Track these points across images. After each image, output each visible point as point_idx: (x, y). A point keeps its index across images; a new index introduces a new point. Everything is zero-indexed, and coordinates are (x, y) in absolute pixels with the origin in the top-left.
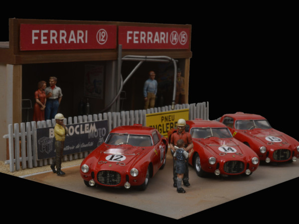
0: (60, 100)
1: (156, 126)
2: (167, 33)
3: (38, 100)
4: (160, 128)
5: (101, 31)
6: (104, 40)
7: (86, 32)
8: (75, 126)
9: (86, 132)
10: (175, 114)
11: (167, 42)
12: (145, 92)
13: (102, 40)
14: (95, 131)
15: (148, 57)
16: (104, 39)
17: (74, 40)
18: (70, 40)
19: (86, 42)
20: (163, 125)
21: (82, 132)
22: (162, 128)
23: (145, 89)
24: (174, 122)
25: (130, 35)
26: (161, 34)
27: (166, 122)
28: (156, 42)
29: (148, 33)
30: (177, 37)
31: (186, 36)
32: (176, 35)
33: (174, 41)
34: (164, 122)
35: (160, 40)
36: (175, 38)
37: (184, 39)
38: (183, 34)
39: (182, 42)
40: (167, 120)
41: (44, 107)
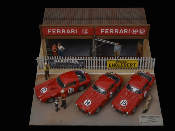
0: (63, 50)
1: (114, 64)
2: (129, 30)
5: (85, 30)
7: (76, 30)
8: (67, 60)
9: (73, 62)
10: (128, 61)
11: (129, 33)
12: (114, 49)
14: (78, 62)
17: (70, 32)
18: (67, 32)
19: (76, 33)
21: (70, 62)
23: (114, 48)
24: (127, 64)
25: (103, 30)
26: (125, 30)
27: (121, 63)
28: (121, 33)
29: (115, 30)
30: (137, 31)
31: (144, 31)
32: (136, 30)
33: (135, 33)
34: (120, 63)
35: (124, 32)
36: (135, 31)
37: (142, 32)
38: (141, 30)
39: (141, 33)
40: (122, 62)
41: (55, 52)
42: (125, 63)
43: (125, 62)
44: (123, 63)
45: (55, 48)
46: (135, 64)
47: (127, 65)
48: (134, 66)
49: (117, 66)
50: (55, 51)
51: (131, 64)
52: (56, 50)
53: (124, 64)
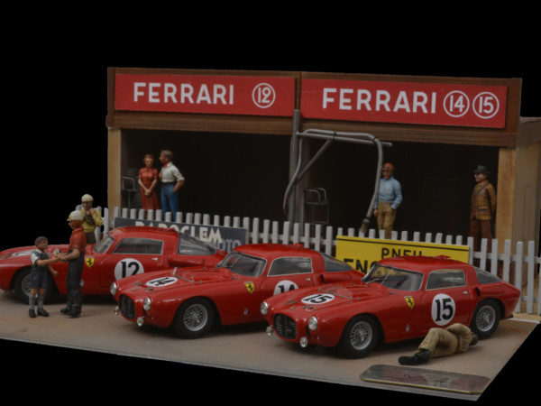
2: (434, 95)
3: (140, 182)
5: (262, 87)
6: (268, 102)
7: (232, 87)
8: (181, 226)
10: (424, 250)
11: (433, 111)
13: (264, 101)
15: (338, 133)
16: (267, 99)
17: (207, 98)
18: (200, 99)
19: (231, 102)
25: (330, 95)
26: (416, 94)
28: (400, 110)
29: (379, 93)
30: (465, 102)
31: (493, 102)
32: (461, 99)
33: (456, 111)
35: (411, 107)
36: (460, 105)
37: (488, 108)
38: (484, 96)
39: (483, 114)
41: (148, 191)
45: (150, 175)
50: (148, 187)
52: (155, 182)
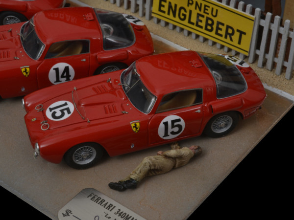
1: (176, 6)
4: (183, 11)
10: (219, 9)
20: (191, 12)
22: (187, 14)
24: (215, 20)
27: (198, 11)
34: (192, 7)
40: (200, 10)
42: (210, 16)
43: (209, 11)
44: (202, 13)
46: (242, 33)
47: (215, 26)
48: (239, 43)
49: (182, 17)
51: (228, 27)
53: (208, 19)
